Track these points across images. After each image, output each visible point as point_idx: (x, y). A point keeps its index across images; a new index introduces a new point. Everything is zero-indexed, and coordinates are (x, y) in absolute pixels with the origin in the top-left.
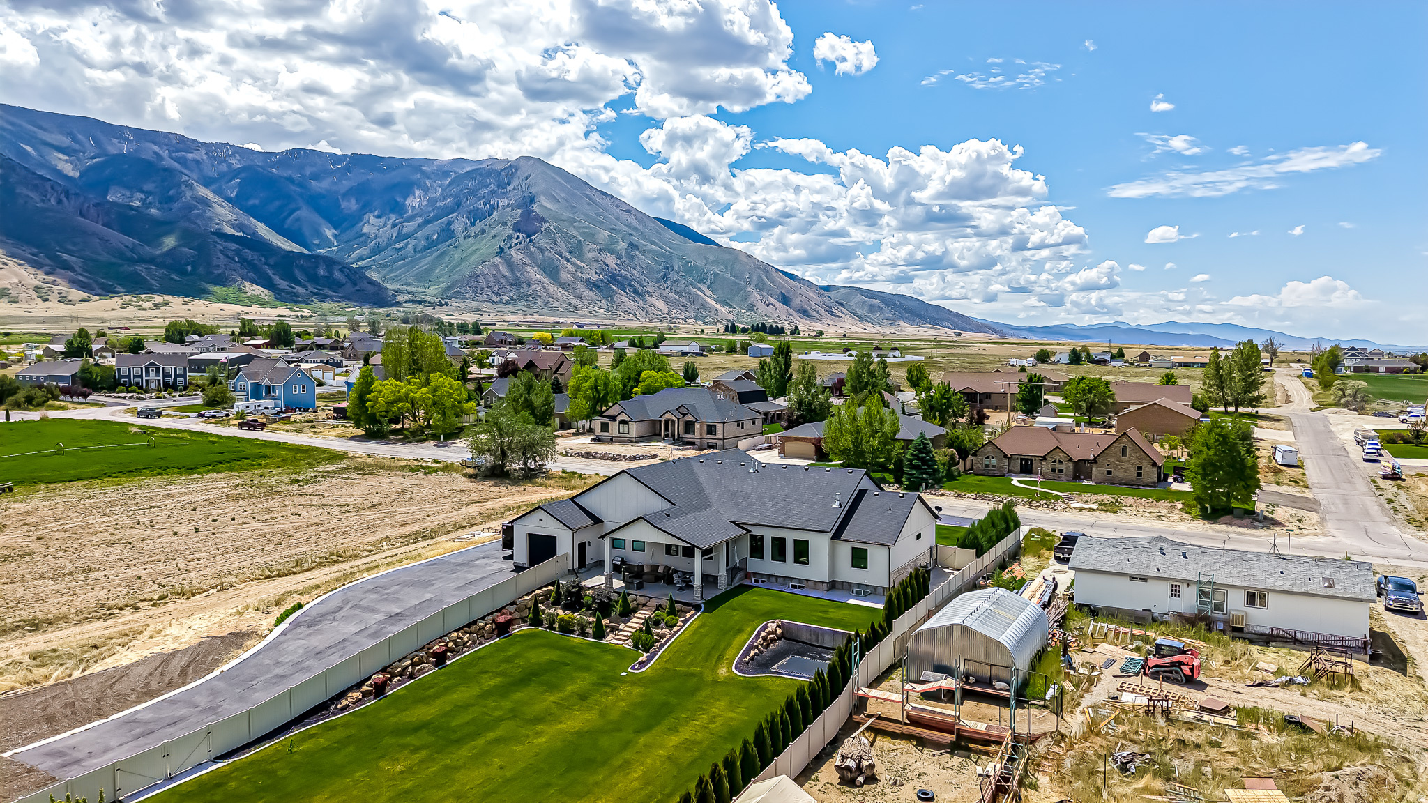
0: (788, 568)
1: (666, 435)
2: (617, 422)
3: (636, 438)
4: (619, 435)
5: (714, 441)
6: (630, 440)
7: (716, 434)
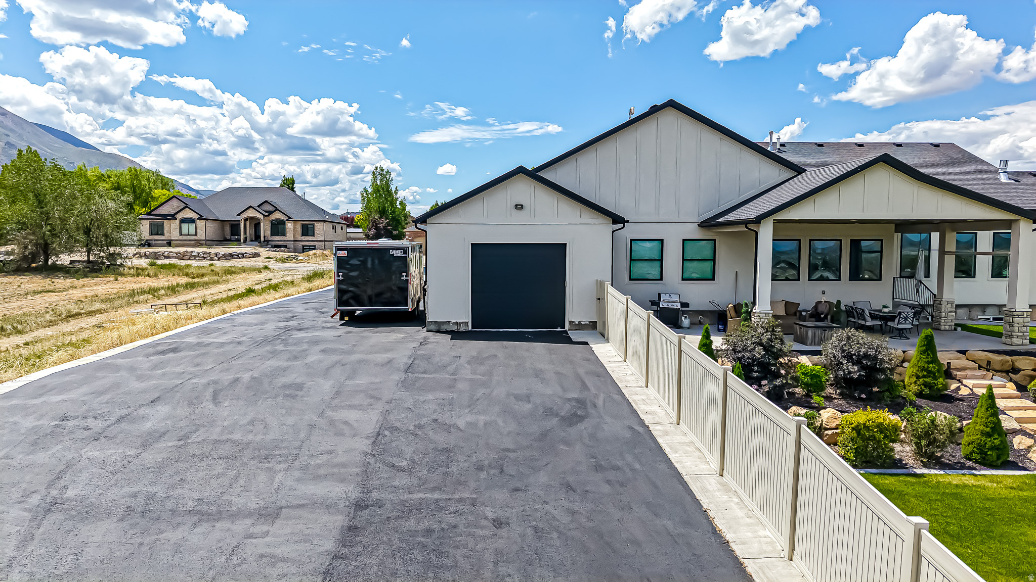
0: (983, 287)
1: (246, 238)
2: (177, 222)
3: (206, 240)
4: (181, 238)
5: (312, 243)
6: (198, 243)
7: (314, 236)
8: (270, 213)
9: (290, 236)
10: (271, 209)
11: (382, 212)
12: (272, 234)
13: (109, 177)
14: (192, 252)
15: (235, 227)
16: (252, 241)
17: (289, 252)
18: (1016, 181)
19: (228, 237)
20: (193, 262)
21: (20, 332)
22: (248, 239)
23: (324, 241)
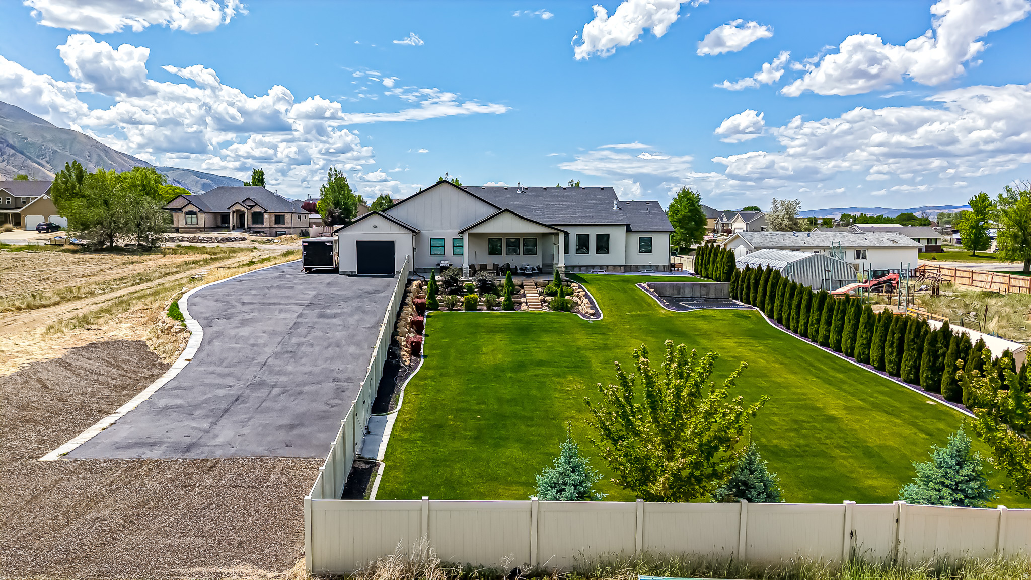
0: (593, 258)
1: (234, 226)
2: (184, 214)
3: (205, 228)
4: (186, 226)
5: (283, 230)
6: (200, 230)
7: (284, 224)
8: (252, 207)
9: (266, 224)
10: (252, 204)
11: (337, 204)
12: (254, 223)
13: (125, 178)
14: (199, 237)
15: (225, 218)
16: (237, 227)
17: (266, 236)
18: (620, 209)
19: (220, 224)
20: (200, 244)
21: (150, 281)
22: (235, 226)
23: (292, 228)
